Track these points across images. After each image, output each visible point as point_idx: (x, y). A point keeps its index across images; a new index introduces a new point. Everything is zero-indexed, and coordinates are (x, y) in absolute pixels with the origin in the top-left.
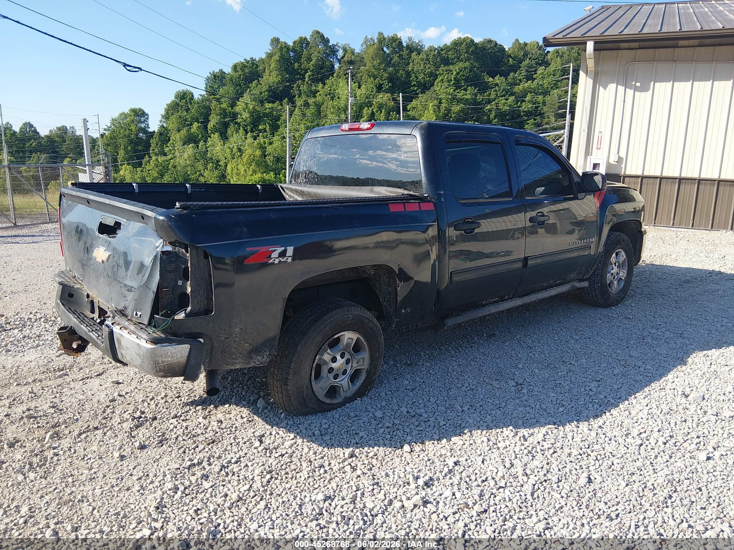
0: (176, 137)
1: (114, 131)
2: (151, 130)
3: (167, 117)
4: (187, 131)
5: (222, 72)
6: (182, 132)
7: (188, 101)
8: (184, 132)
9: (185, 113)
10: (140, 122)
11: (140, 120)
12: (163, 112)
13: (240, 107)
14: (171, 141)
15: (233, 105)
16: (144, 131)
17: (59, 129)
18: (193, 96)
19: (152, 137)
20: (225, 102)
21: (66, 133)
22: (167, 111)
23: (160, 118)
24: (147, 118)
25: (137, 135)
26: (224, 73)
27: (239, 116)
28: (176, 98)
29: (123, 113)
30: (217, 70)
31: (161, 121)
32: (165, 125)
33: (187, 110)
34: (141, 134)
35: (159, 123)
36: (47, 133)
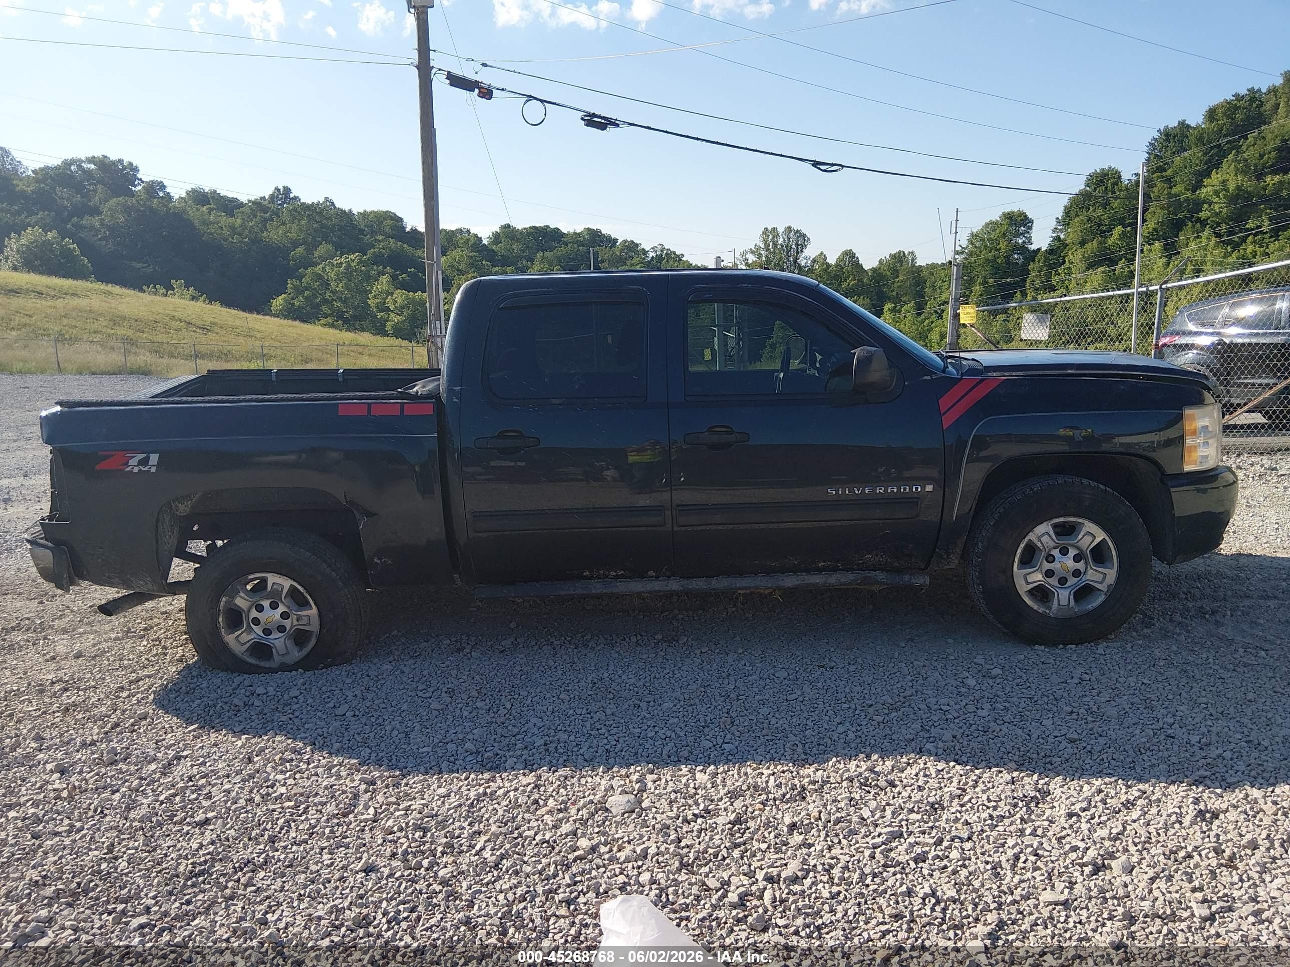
0: (1075, 257)
1: (971, 255)
2: (1033, 247)
3: (1066, 220)
4: (1100, 243)
5: (1183, 125)
6: (1089, 246)
7: (1110, 187)
8: (1093, 246)
9: (1100, 212)
10: (1018, 234)
11: (1017, 232)
12: (1060, 214)
13: (1209, 189)
14: (1067, 265)
15: (1198, 185)
16: (1023, 249)
17: (893, 256)
18: (1120, 177)
19: (1034, 261)
20: (1183, 181)
21: (901, 262)
22: (1068, 212)
23: (1054, 223)
24: (1030, 228)
25: (1008, 258)
26: (1188, 126)
27: (1206, 206)
28: (1087, 185)
29: (991, 223)
30: (1173, 123)
31: (1054, 231)
32: (1062, 236)
33: (1106, 205)
34: (1016, 256)
35: (1050, 233)
36: (875, 264)
